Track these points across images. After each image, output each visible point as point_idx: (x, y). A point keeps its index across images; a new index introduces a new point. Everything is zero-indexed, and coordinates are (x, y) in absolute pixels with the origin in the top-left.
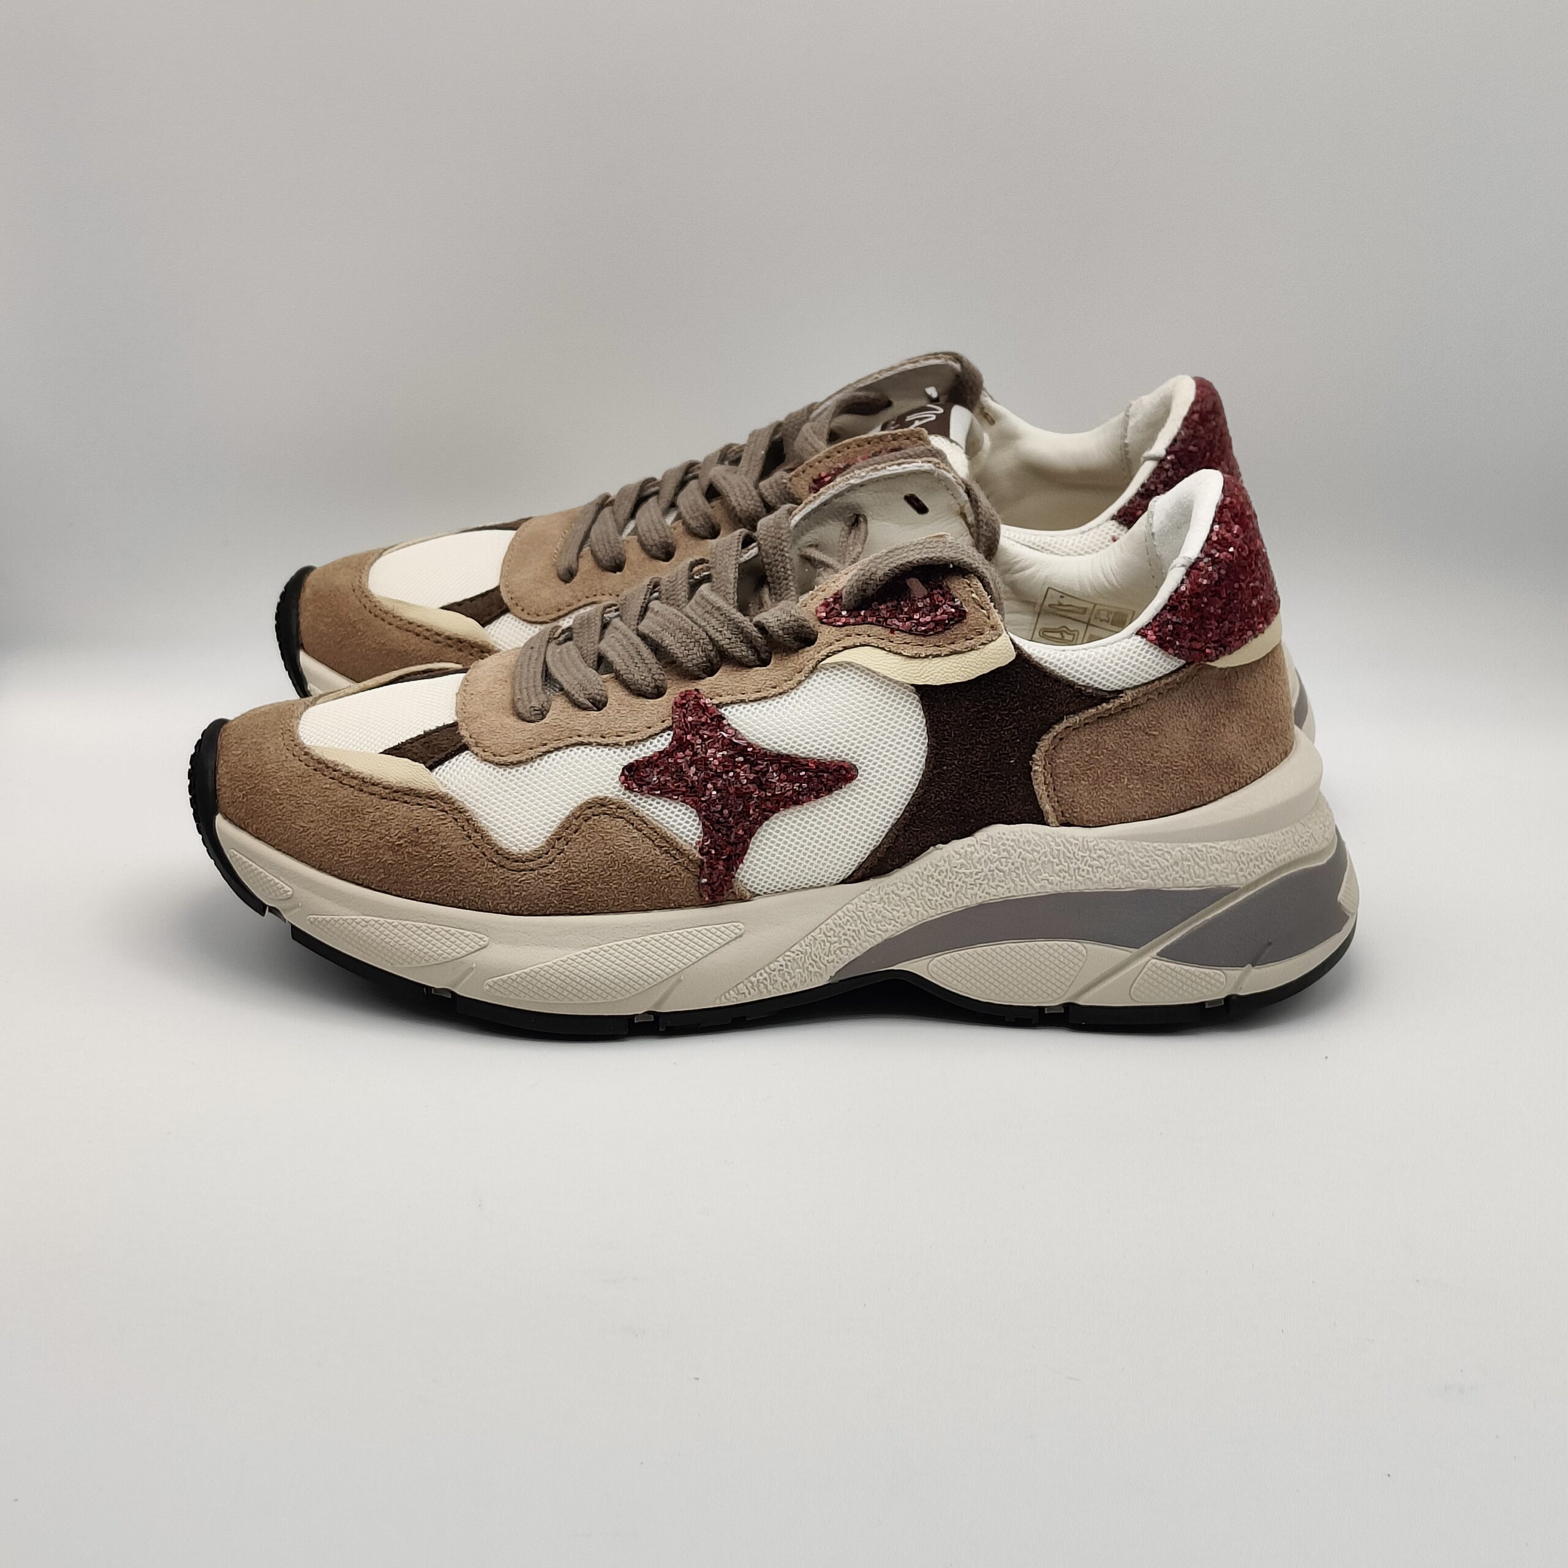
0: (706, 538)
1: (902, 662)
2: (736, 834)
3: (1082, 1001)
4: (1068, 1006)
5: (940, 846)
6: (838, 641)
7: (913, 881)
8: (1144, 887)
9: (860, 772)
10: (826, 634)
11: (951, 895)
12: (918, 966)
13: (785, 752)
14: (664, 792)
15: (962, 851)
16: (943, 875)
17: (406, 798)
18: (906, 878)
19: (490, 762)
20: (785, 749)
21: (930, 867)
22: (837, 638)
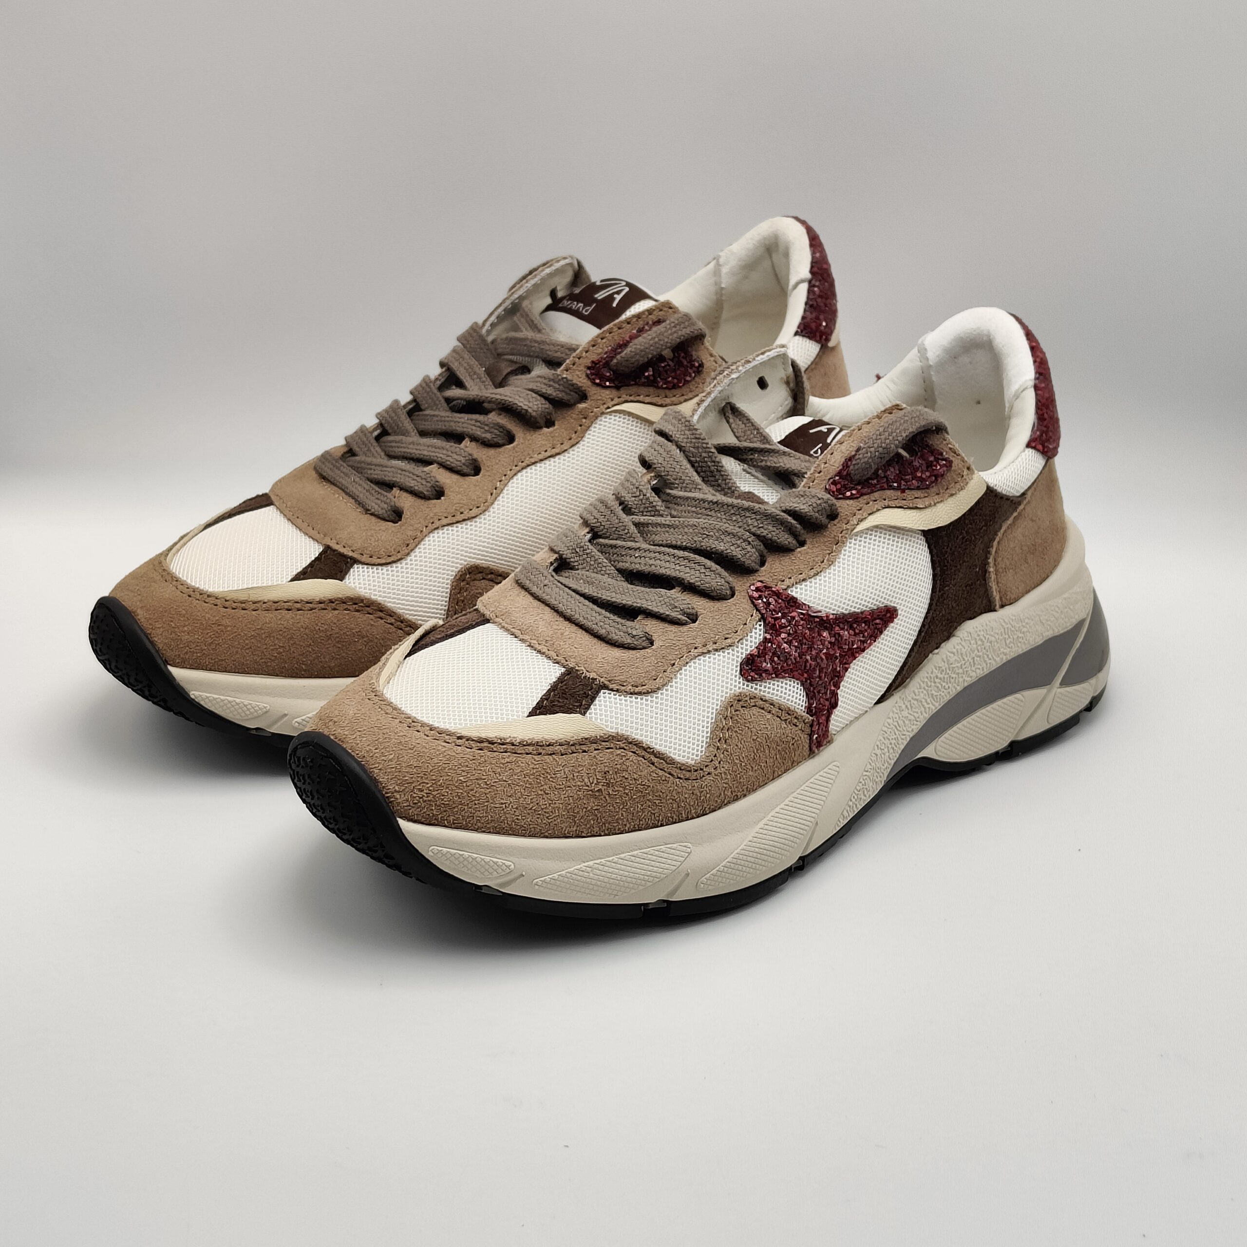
0: (504, 445)
1: (919, 514)
2: (830, 690)
3: (1021, 737)
4: (1013, 744)
5: (936, 651)
6: (859, 510)
7: (925, 685)
8: (1050, 637)
9: (899, 612)
10: (844, 506)
11: (949, 687)
12: (929, 752)
13: (847, 612)
14: (777, 674)
15: (954, 650)
16: (944, 673)
17: (584, 748)
18: (920, 685)
19: (636, 694)
20: (846, 610)
21: (934, 670)
22: (858, 508)
